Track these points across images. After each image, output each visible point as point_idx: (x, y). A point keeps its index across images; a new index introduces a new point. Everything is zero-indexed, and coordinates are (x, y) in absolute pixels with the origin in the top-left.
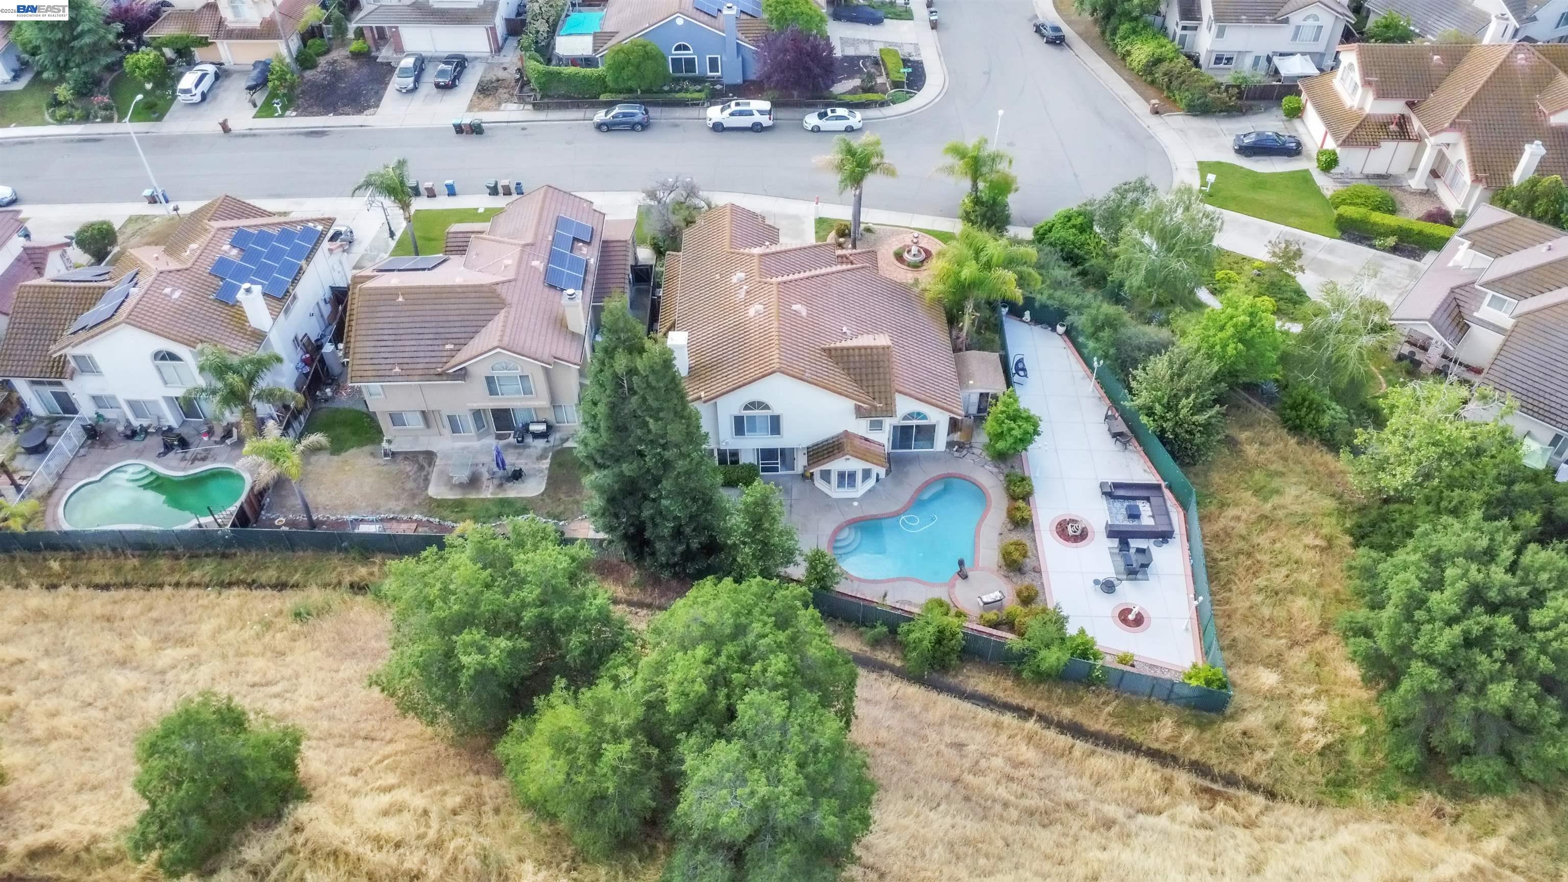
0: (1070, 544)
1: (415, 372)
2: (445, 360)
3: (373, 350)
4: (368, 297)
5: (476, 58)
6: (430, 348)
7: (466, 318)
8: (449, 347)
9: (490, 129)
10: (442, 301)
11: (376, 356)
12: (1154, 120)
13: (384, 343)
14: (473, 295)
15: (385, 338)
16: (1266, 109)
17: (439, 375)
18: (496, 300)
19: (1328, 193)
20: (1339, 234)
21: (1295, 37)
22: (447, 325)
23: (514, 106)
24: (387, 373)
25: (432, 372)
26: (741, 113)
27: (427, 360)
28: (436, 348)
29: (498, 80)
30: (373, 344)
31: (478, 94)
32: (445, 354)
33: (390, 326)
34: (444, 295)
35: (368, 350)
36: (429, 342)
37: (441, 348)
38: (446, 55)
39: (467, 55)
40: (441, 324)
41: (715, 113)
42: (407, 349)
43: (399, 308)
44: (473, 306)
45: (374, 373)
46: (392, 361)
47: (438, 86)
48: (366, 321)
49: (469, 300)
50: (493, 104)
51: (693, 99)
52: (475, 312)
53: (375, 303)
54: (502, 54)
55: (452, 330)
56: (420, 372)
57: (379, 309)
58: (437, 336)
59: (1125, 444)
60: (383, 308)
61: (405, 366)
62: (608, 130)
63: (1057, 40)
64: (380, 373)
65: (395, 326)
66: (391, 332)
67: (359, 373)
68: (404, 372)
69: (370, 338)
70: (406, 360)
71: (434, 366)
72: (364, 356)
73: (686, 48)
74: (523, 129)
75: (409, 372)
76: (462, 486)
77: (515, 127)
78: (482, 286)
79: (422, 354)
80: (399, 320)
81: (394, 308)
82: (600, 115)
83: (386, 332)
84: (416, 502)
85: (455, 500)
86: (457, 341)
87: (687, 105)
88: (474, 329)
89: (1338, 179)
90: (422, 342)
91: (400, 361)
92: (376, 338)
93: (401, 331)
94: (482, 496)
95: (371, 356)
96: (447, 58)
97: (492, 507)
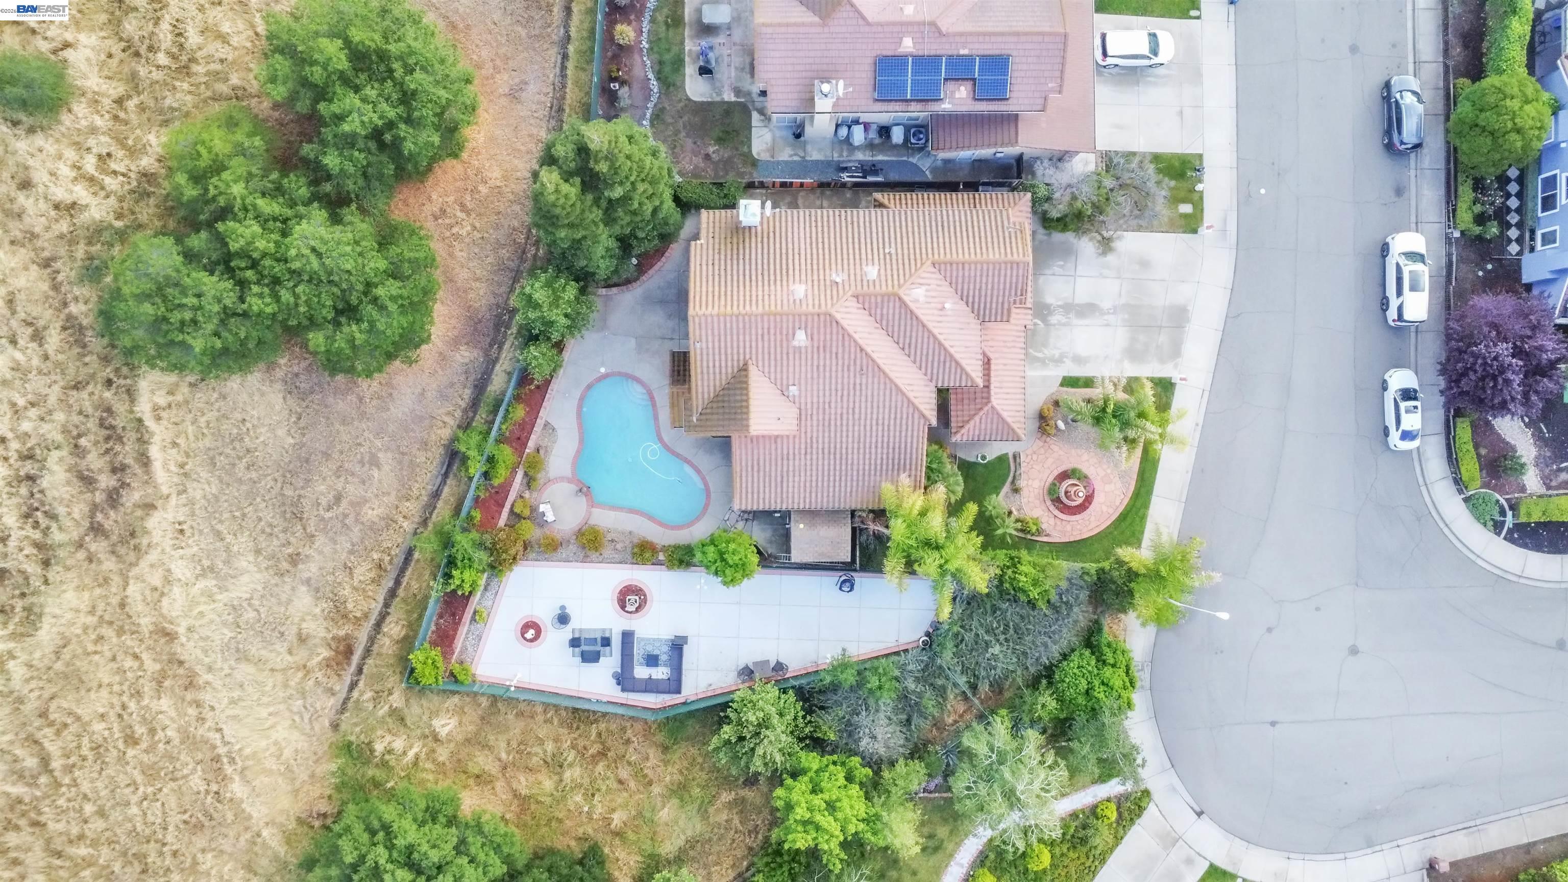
0: (615, 594)
26: (1399, 280)
76: (701, 19)
85: (682, 17)
94: (687, 41)
97: (672, 54)
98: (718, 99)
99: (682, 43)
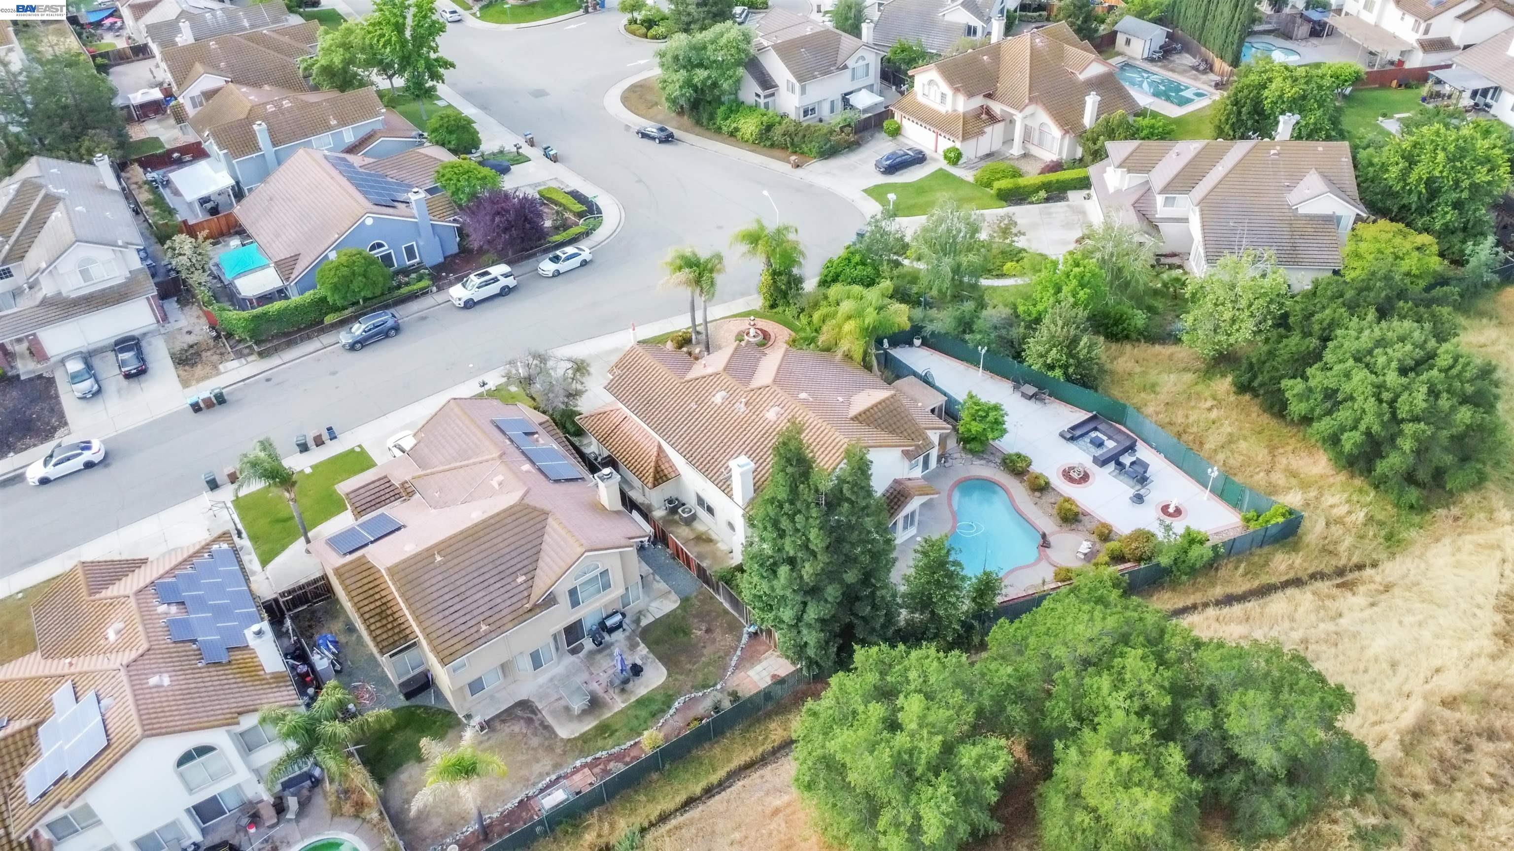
0: (1083, 485)
1: (505, 620)
2: (526, 594)
3: (445, 622)
4: (403, 574)
5: (145, 334)
6: (503, 590)
7: (518, 544)
8: (521, 579)
9: (230, 393)
10: (482, 540)
11: (453, 626)
12: (799, 172)
13: (452, 610)
14: (510, 520)
15: (449, 603)
16: (872, 136)
17: (530, 610)
18: (536, 513)
19: (971, 179)
20: (1004, 203)
21: (853, 79)
22: (503, 560)
23: (235, 363)
24: (477, 636)
25: (521, 611)
26: (487, 283)
27: (509, 602)
28: (508, 587)
29: (191, 346)
30: (441, 616)
31: (181, 367)
32: (522, 588)
33: (447, 589)
34: (481, 534)
35: (440, 624)
36: (498, 585)
37: (514, 585)
38: (113, 340)
39: (136, 333)
40: (498, 562)
41: (458, 293)
42: (481, 602)
43: (444, 568)
44: (516, 530)
45: (463, 643)
46: (473, 622)
47: (128, 376)
48: (417, 598)
49: (508, 527)
50: (208, 369)
51: (421, 289)
52: (521, 535)
53: (415, 575)
54: (171, 319)
55: (512, 562)
56: (510, 617)
57: (422, 579)
58: (502, 575)
59: (1042, 400)
60: (427, 576)
61: (491, 620)
62: (363, 347)
63: (668, 139)
64: (469, 640)
65: (452, 587)
66: (451, 595)
67: (447, 652)
68: (493, 627)
69: (434, 612)
70: (487, 614)
71: (519, 605)
72: (440, 633)
73: (380, 245)
74: (268, 380)
75: (498, 624)
76: (585, 713)
77: (257, 382)
78: (511, 507)
79: (499, 600)
80: (452, 579)
81: (439, 571)
82: (344, 337)
83: (446, 597)
84: (559, 751)
85: (596, 728)
86: (525, 570)
87: (417, 297)
88: (534, 550)
89: (969, 166)
90: (491, 589)
91: (482, 617)
92: (441, 608)
93: (463, 589)
94: (616, 710)
95: (447, 629)
96: (117, 343)
97: (638, 713)
98: (651, 656)
99: (621, 711)
